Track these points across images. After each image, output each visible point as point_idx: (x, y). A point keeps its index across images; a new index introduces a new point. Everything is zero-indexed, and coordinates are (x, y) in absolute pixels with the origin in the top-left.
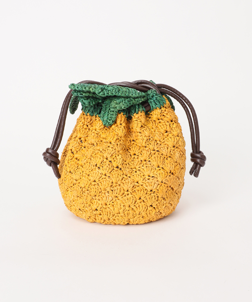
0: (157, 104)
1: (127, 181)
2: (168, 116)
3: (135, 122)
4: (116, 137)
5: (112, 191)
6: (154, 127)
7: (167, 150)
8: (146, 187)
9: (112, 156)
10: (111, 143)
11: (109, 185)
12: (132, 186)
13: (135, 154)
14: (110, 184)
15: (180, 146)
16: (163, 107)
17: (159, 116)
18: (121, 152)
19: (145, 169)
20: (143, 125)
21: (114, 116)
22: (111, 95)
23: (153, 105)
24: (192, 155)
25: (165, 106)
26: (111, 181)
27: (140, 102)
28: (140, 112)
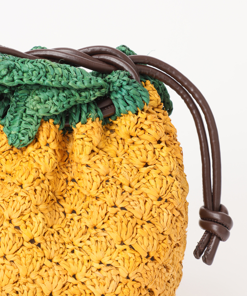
0: (128, 105)
1: (51, 272)
2: (152, 132)
3: (78, 141)
4: (34, 175)
5: (17, 292)
6: (120, 153)
7: (143, 208)
8: (92, 289)
9: (22, 215)
10: (21, 186)
11: (12, 281)
12: (60, 284)
13: (74, 212)
14: (14, 279)
15: (173, 197)
16: (143, 110)
17: (132, 131)
18: (42, 207)
19: (93, 247)
20: (96, 149)
21: (32, 127)
22: (29, 82)
23: (120, 104)
24: (203, 213)
25: (146, 108)
26: (15, 272)
27: (93, 99)
28: (90, 121)
